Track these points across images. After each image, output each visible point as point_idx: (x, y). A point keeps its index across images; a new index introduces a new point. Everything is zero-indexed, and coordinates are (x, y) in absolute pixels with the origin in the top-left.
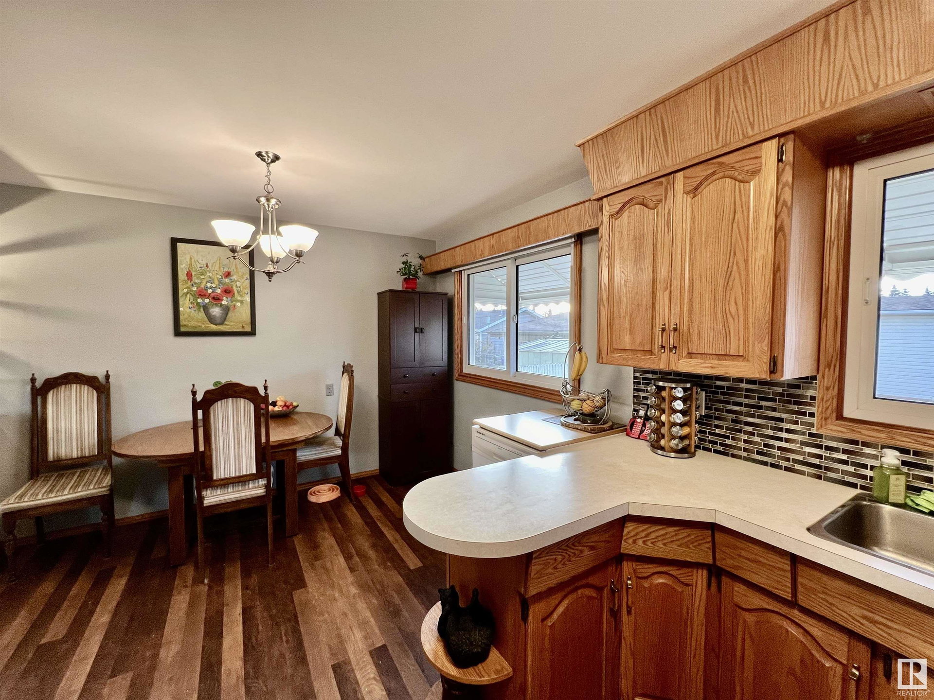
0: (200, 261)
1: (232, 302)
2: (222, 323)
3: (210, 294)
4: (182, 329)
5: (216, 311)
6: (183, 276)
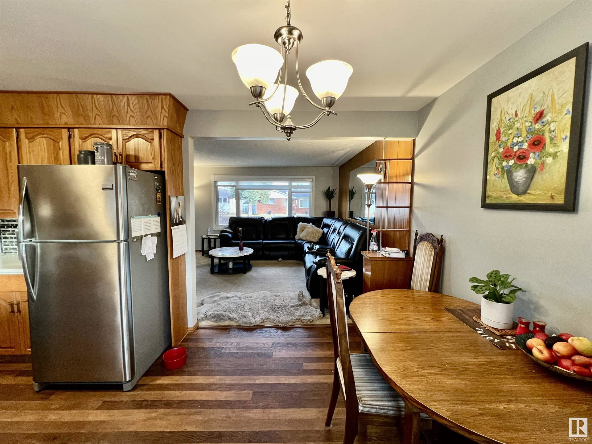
0: (510, 112)
1: (541, 159)
2: (525, 192)
3: (516, 152)
4: (488, 201)
5: (520, 175)
6: (493, 138)
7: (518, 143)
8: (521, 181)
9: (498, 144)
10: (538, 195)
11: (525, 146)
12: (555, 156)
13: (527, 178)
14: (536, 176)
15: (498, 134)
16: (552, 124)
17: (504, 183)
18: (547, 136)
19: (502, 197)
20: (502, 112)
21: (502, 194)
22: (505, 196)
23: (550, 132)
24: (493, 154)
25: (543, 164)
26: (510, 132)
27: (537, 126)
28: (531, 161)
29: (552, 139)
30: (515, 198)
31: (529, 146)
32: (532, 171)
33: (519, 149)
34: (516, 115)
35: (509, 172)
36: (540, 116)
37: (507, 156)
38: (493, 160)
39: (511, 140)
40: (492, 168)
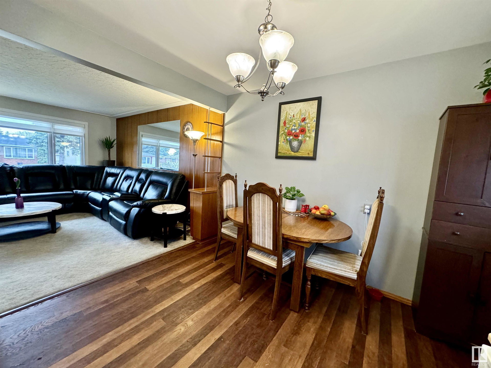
0: (291, 114)
1: (304, 138)
2: (297, 151)
3: (293, 133)
4: (279, 155)
5: (295, 144)
6: (282, 124)
7: (294, 129)
8: (296, 146)
9: (284, 128)
10: (304, 152)
11: (298, 131)
12: (310, 137)
13: (298, 145)
14: (302, 145)
15: (285, 123)
16: (309, 124)
17: (288, 146)
18: (307, 129)
19: (286, 153)
20: (287, 113)
21: (286, 152)
22: (288, 153)
23: (308, 127)
24: (282, 132)
25: (305, 140)
26: (291, 123)
27: (303, 124)
28: (300, 138)
29: (309, 130)
30: (293, 154)
31: (299, 131)
32: (301, 143)
33: (295, 132)
34: (294, 116)
35: (290, 142)
36: (304, 120)
37: (289, 134)
38: (282, 135)
39: (291, 127)
40: (281, 139)
